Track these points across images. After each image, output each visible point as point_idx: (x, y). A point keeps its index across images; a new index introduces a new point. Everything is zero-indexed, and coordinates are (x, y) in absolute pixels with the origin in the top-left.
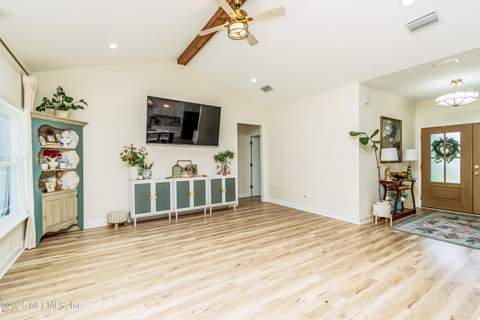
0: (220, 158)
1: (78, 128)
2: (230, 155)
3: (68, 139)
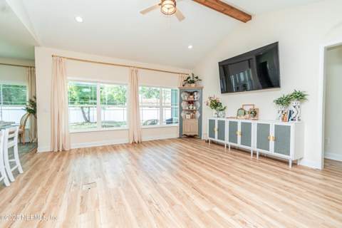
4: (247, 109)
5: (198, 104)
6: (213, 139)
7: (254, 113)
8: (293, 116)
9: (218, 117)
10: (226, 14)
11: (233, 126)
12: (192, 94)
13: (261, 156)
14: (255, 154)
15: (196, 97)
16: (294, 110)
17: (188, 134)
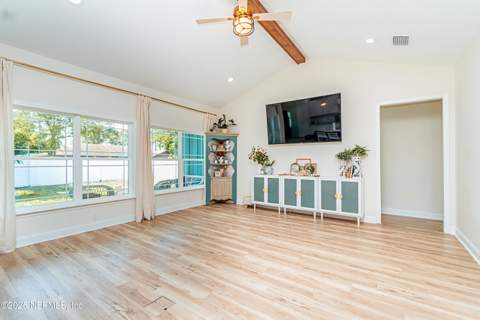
0: (344, 156)
1: (234, 138)
2: (361, 151)
3: (229, 145)
4: (302, 163)
5: (231, 157)
6: (260, 203)
7: (312, 169)
8: (356, 171)
9: (265, 173)
10: (286, 50)
11: (290, 185)
12: (221, 142)
13: (327, 217)
14: (318, 217)
15: (227, 147)
16: (356, 164)
17: (219, 199)
